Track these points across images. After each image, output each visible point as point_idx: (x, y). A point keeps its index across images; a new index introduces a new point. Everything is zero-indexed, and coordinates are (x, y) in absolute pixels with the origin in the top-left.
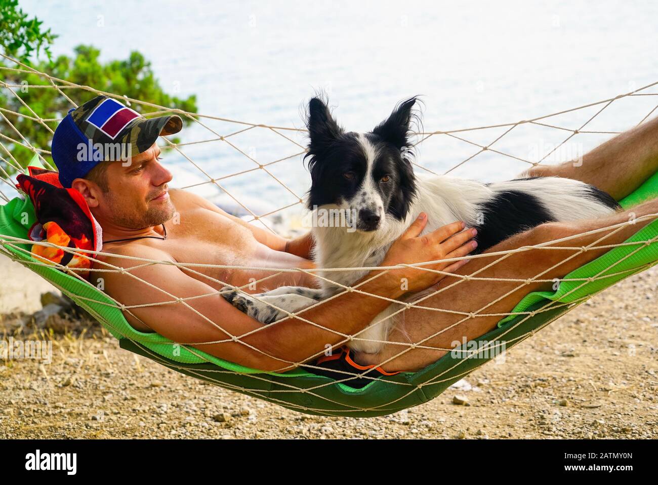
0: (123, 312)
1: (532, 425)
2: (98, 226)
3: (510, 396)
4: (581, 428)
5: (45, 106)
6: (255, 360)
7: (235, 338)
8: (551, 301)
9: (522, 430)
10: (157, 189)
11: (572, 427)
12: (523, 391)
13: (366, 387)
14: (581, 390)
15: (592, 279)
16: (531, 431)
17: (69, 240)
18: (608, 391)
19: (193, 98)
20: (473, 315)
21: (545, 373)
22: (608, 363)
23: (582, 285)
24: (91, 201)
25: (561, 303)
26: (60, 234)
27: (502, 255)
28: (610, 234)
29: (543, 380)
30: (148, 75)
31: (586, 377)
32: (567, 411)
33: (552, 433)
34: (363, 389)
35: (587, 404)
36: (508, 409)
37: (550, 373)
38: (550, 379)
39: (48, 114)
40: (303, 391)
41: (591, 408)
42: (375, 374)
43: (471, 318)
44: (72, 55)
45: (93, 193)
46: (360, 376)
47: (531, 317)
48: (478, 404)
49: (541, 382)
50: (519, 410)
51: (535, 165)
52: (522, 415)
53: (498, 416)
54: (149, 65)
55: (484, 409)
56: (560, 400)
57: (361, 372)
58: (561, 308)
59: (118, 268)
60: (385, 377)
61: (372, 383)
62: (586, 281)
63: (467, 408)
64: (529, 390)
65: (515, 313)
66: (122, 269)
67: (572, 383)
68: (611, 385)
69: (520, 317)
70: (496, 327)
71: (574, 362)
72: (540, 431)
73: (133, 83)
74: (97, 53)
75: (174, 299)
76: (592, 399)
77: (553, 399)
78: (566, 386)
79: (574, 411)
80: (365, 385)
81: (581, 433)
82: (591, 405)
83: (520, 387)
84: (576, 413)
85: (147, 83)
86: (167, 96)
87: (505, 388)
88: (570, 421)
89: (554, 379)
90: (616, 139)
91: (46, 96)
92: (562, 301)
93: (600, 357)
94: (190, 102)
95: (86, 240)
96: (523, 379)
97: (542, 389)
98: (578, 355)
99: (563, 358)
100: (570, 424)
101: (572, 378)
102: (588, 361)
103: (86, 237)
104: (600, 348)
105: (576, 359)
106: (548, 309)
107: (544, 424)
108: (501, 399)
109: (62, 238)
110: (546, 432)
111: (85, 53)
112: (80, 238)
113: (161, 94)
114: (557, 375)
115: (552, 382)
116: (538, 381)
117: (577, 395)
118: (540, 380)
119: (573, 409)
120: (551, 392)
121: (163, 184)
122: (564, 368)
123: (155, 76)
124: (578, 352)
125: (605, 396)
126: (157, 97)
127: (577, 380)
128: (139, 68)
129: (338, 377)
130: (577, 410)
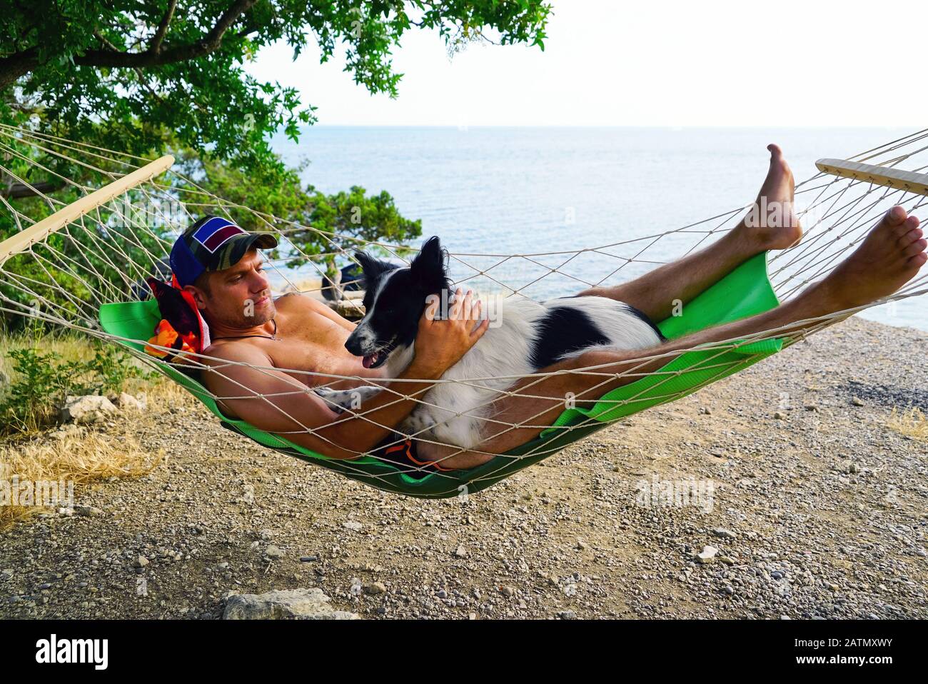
0: (217, 402)
1: (588, 489)
2: (204, 324)
3: (577, 459)
4: (627, 495)
5: (327, 222)
6: (327, 450)
7: (310, 431)
8: (588, 418)
9: (579, 493)
10: (256, 296)
11: (620, 494)
12: (587, 455)
13: (424, 479)
14: (632, 457)
15: (626, 402)
16: (585, 495)
17: (177, 336)
18: (653, 460)
19: (420, 221)
20: (517, 426)
21: (607, 440)
22: (656, 433)
23: (616, 407)
24: (200, 304)
25: (598, 422)
26: (169, 331)
27: (542, 377)
28: (643, 364)
29: (604, 446)
30: (391, 205)
31: (637, 446)
32: (617, 476)
33: (603, 498)
34: (421, 481)
35: (634, 471)
36: (572, 471)
37: (610, 440)
38: (609, 445)
39: (329, 227)
40: (373, 476)
41: (637, 475)
42: (432, 468)
43: (515, 429)
44: (348, 192)
45: (201, 298)
46: (419, 470)
47: (570, 432)
48: (551, 464)
49: (602, 448)
50: (581, 473)
51: (593, 286)
52: (582, 478)
53: (563, 478)
54: (392, 199)
55: (554, 469)
56: (615, 466)
57: (420, 466)
58: (597, 426)
59: (205, 366)
60: (440, 472)
61: (429, 476)
62: (620, 403)
63: (542, 467)
64: (592, 454)
65: (555, 427)
66: (209, 367)
67: (626, 450)
68: (655, 455)
69: (560, 431)
70: (539, 437)
71: (630, 431)
72: (594, 496)
73: (382, 210)
74: (364, 191)
75: (255, 395)
76: (640, 466)
77: (609, 464)
78: (621, 452)
79: (624, 477)
80: (424, 476)
81: (625, 499)
82: (637, 473)
83: (585, 451)
84: (625, 479)
85: (389, 211)
86: (403, 219)
87: (575, 451)
88: (619, 487)
89: (613, 445)
90: (661, 268)
91: (329, 216)
92: (599, 419)
93: (651, 428)
94: (417, 223)
95: (194, 336)
96: (589, 444)
97: (602, 454)
98: (634, 425)
99: (623, 427)
100: (619, 490)
101: (626, 446)
102: (641, 431)
103: (194, 333)
104: (652, 419)
105: (632, 428)
106: (586, 426)
107: (597, 489)
108: (569, 460)
109: (170, 334)
110: (598, 497)
111: (356, 190)
112: (188, 335)
113: (399, 217)
114: (615, 442)
115: (611, 449)
116: (600, 447)
117: (628, 461)
118: (602, 445)
119: (623, 475)
120: (608, 458)
121: (261, 291)
122: (622, 436)
123: (396, 206)
124: (634, 422)
125: (649, 464)
126: (396, 220)
127: (630, 448)
128: (386, 201)
129: (402, 468)
130: (627, 476)
